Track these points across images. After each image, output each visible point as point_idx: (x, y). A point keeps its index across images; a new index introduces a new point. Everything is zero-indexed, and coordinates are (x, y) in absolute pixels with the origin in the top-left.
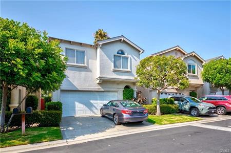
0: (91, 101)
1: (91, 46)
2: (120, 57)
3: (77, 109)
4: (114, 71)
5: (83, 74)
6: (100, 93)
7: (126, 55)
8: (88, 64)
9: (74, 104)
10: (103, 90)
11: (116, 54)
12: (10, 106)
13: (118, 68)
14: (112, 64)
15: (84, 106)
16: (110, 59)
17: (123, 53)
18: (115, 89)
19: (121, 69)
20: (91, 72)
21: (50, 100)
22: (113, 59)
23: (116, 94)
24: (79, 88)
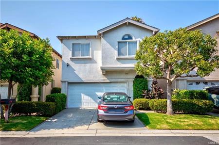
0: (97, 93)
1: (95, 36)
2: (126, 42)
3: (83, 100)
4: (118, 59)
5: (88, 65)
6: (106, 85)
7: (134, 39)
8: (93, 55)
9: (81, 96)
10: (108, 81)
11: (121, 40)
12: (31, 96)
13: (123, 55)
14: (116, 52)
15: (90, 98)
16: (113, 46)
17: (130, 38)
18: (122, 80)
19: (127, 56)
20: (96, 63)
21: (60, 92)
22: (117, 47)
23: (125, 85)
24: (84, 80)
